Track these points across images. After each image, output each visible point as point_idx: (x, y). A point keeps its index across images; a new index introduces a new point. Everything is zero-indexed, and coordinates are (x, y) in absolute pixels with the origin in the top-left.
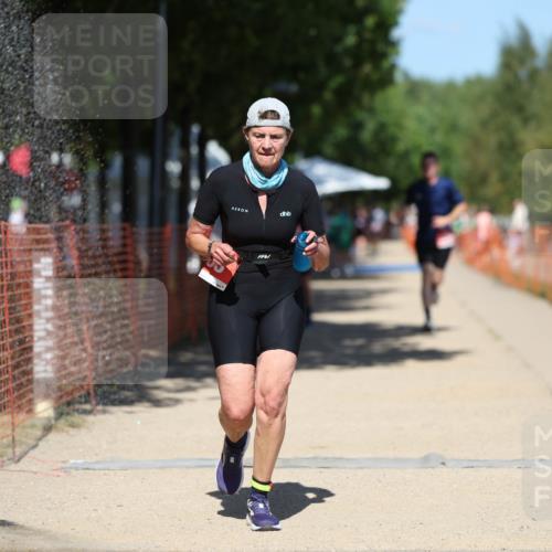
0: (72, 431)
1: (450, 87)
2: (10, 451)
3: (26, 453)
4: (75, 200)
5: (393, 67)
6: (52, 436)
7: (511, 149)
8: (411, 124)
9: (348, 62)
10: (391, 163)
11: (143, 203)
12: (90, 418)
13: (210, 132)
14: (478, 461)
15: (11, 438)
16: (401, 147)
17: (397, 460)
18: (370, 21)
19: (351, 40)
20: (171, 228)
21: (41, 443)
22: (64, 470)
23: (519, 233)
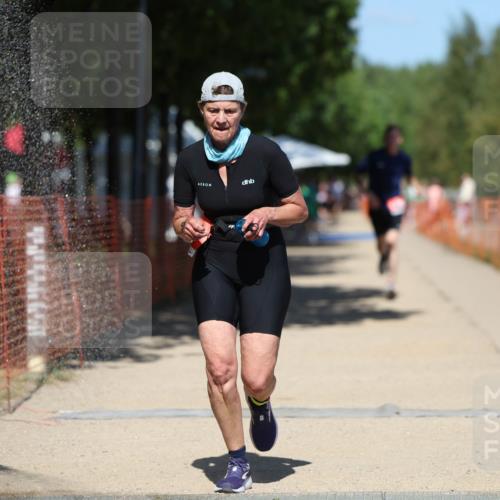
0: (62, 384)
1: (404, 72)
2: (6, 402)
3: (19, 405)
5: (352, 55)
6: (44, 389)
7: (458, 129)
8: (368, 106)
9: (309, 49)
10: (350, 141)
11: (126, 177)
12: (78, 372)
13: (187, 113)
14: (429, 411)
15: (6, 390)
16: (360, 126)
17: (356, 410)
18: (332, 13)
19: (313, 30)
20: (151, 200)
21: (34, 396)
22: (55, 419)
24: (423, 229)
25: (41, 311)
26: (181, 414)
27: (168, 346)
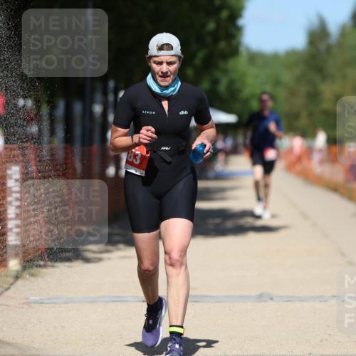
0: (32, 279)
1: (275, 57)
3: (1, 294)
4: (34, 129)
5: (239, 44)
6: (19, 282)
7: (314, 97)
8: (250, 80)
9: (209, 40)
10: (238, 106)
12: (44, 270)
13: (121, 85)
14: (294, 297)
17: (242, 297)
18: (224, 14)
19: (211, 26)
20: (96, 147)
21: (12, 287)
22: (28, 304)
23: (321, 151)
24: (290, 168)
25: (17, 226)
26: (118, 300)
27: (108, 251)
